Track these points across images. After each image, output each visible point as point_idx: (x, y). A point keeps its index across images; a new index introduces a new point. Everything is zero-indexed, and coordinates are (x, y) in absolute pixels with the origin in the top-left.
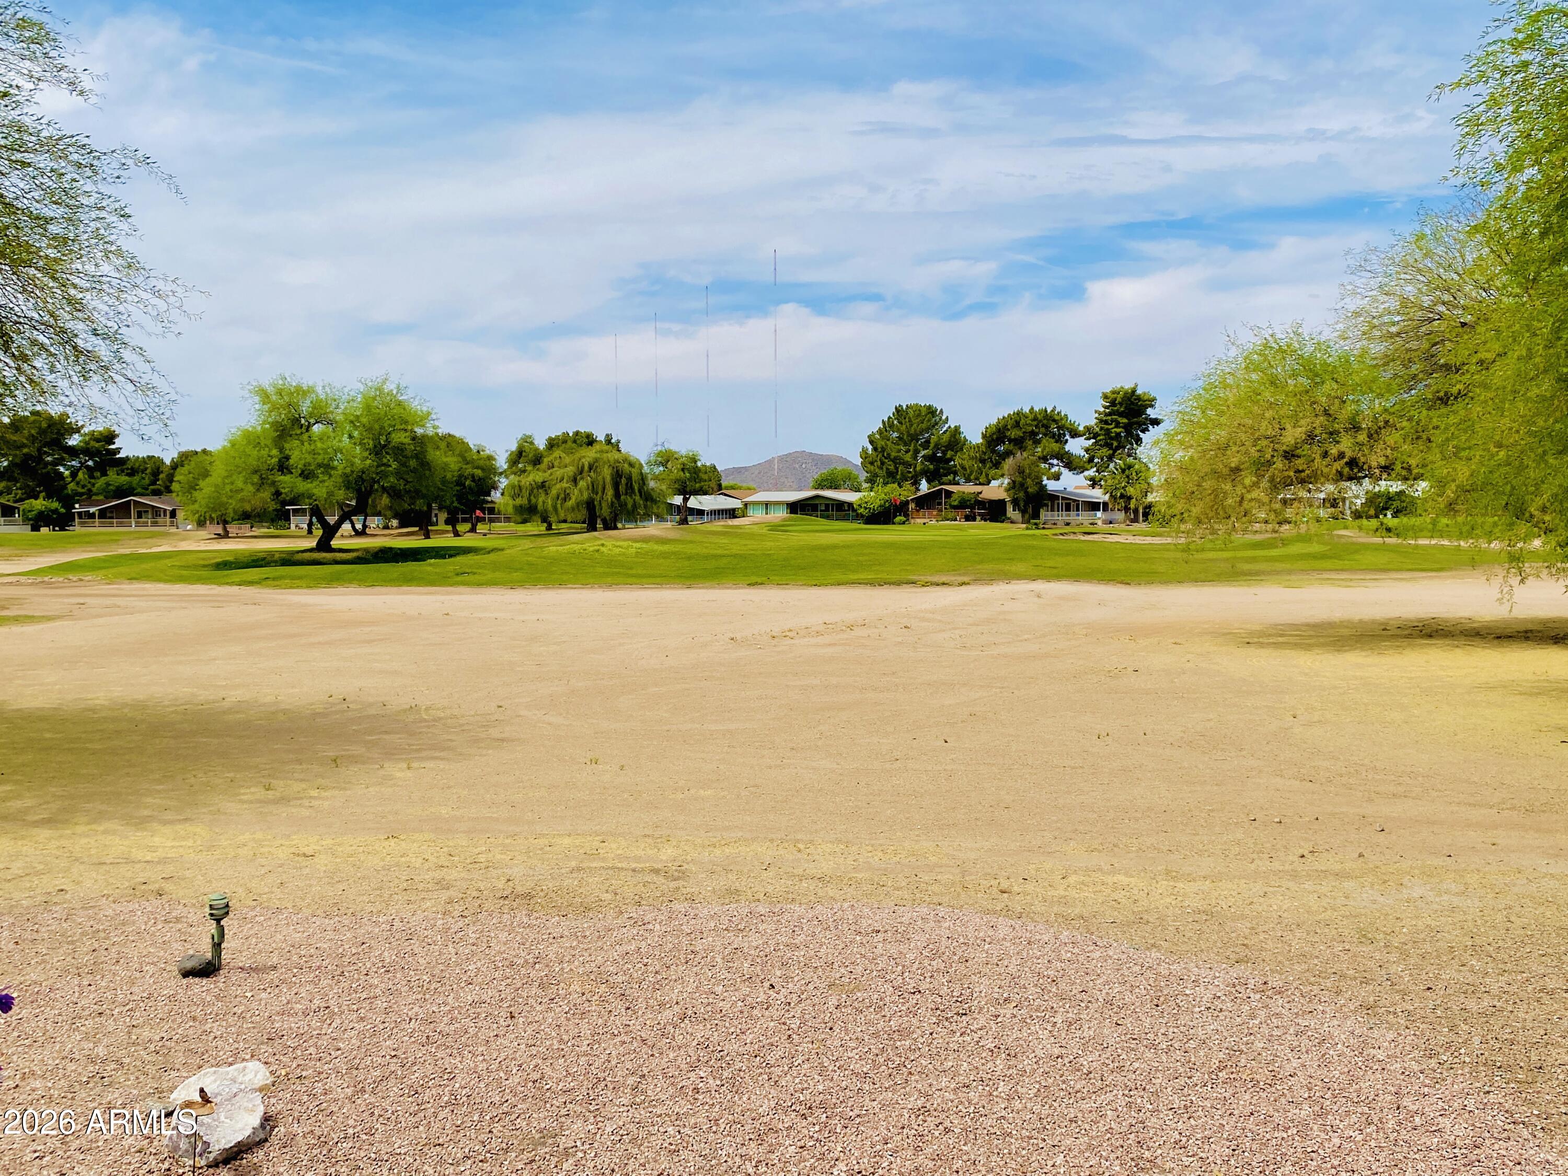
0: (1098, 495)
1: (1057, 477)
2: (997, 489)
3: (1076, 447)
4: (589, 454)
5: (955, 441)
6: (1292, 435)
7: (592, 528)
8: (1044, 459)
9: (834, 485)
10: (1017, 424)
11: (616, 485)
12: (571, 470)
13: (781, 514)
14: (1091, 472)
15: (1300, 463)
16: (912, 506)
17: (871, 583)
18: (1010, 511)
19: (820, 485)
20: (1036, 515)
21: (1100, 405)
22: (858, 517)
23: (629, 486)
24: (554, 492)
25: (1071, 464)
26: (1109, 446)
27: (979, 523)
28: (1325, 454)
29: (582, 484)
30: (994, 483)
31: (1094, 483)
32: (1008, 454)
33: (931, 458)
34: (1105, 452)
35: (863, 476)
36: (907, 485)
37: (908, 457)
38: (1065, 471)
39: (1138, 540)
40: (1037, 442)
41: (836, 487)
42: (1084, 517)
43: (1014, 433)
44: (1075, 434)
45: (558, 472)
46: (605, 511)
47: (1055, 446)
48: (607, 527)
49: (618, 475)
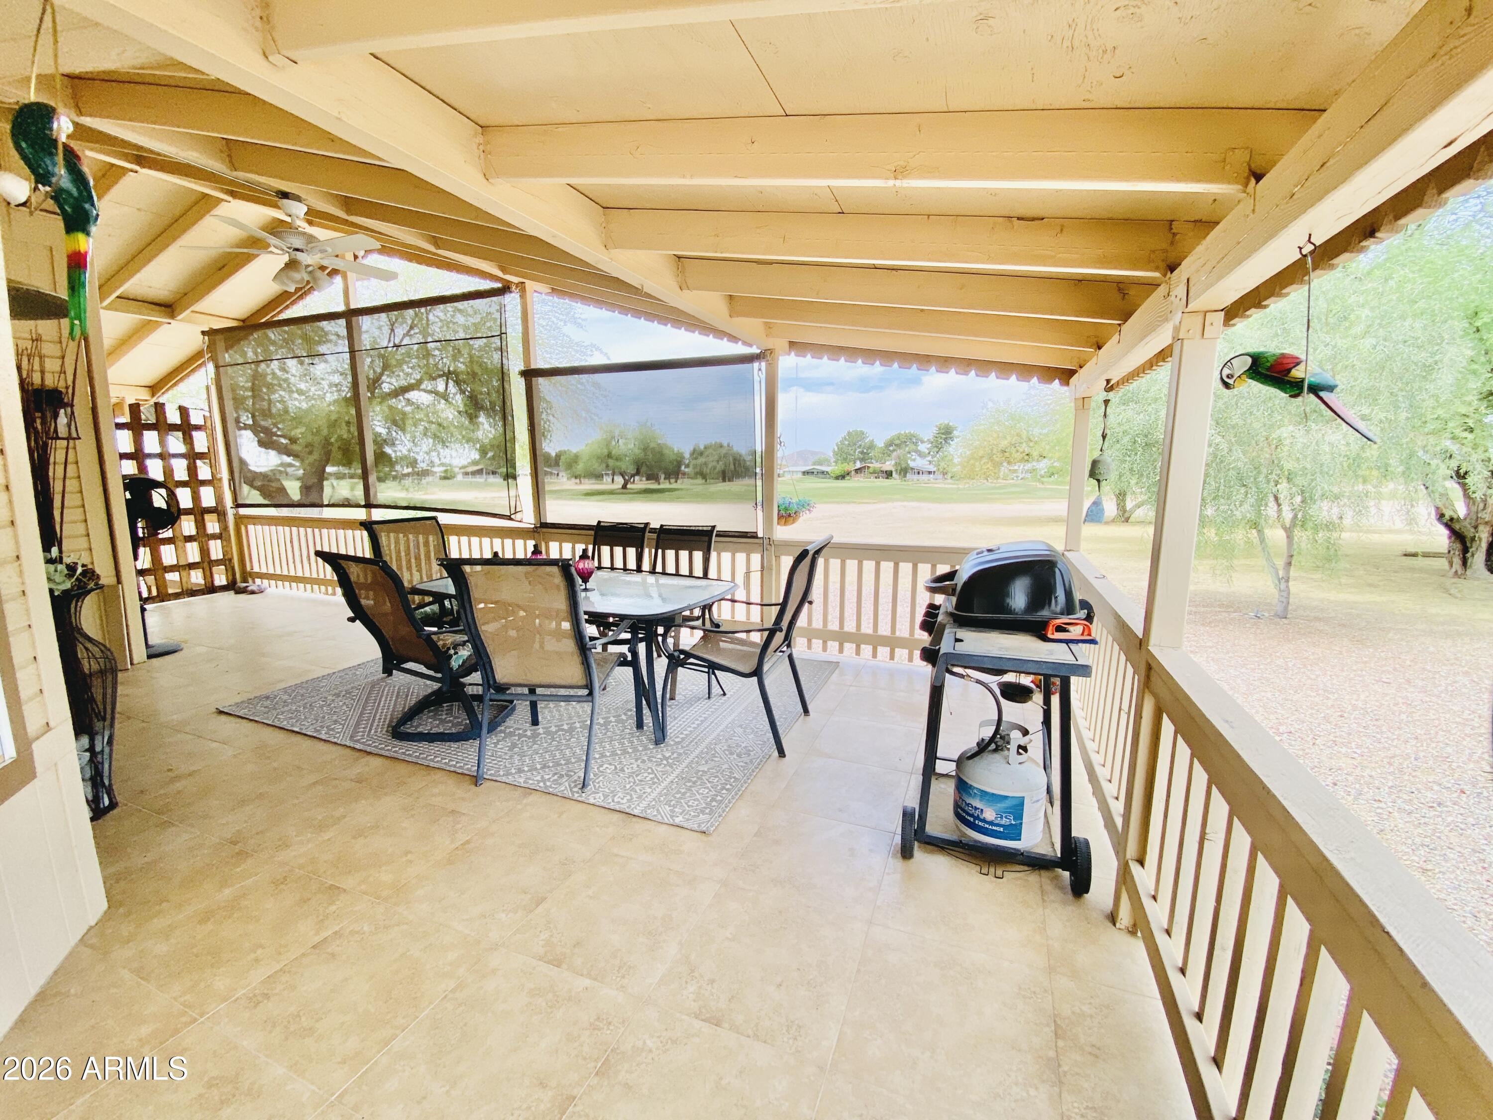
0: (932, 468)
1: (914, 460)
2: (889, 465)
3: (923, 448)
4: (724, 451)
5: (872, 446)
6: (1004, 444)
7: (724, 480)
8: (909, 453)
9: (820, 463)
10: (899, 438)
11: (734, 464)
12: (716, 457)
13: (800, 475)
14: (929, 458)
15: (1007, 454)
16: (853, 473)
17: (838, 503)
18: (894, 474)
19: (814, 464)
20: (905, 476)
21: (935, 430)
22: (831, 477)
23: (740, 464)
24: (710, 466)
25: (921, 454)
26: (937, 447)
27: (881, 479)
28: (1017, 451)
29: (721, 463)
30: (888, 463)
31: (930, 462)
32: (894, 450)
33: (862, 453)
34: (936, 449)
35: (833, 460)
36: (851, 464)
37: (852, 452)
38: (918, 458)
39: (946, 486)
40: (906, 446)
41: (821, 465)
42: (925, 477)
43: (897, 442)
44: (922, 442)
45: (711, 459)
46: (729, 474)
47: (913, 447)
48: (729, 481)
49: (735, 459)
